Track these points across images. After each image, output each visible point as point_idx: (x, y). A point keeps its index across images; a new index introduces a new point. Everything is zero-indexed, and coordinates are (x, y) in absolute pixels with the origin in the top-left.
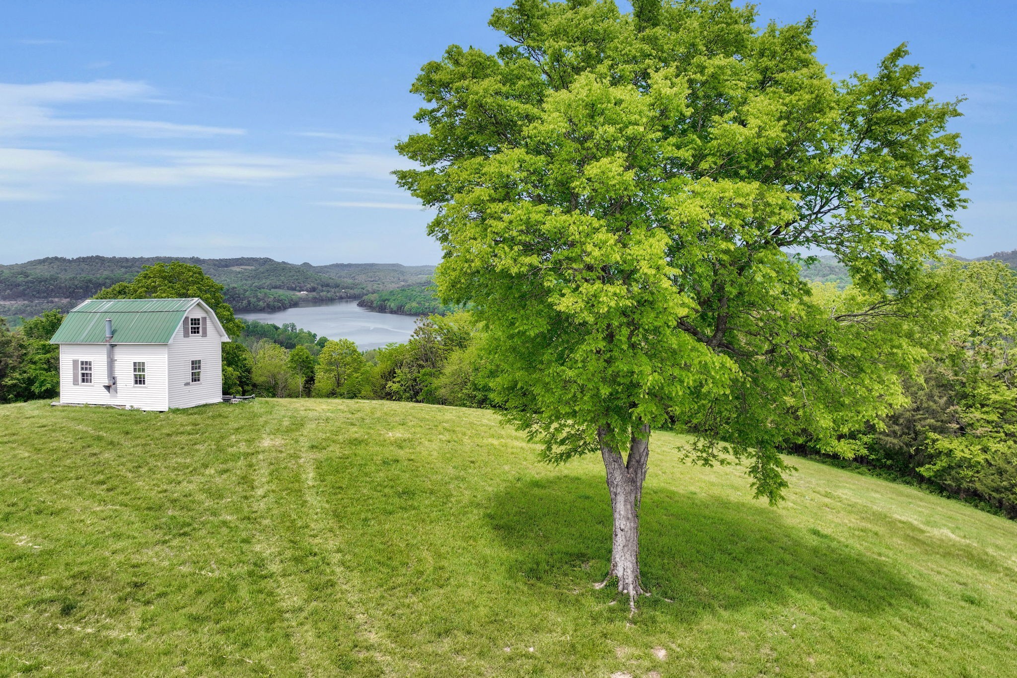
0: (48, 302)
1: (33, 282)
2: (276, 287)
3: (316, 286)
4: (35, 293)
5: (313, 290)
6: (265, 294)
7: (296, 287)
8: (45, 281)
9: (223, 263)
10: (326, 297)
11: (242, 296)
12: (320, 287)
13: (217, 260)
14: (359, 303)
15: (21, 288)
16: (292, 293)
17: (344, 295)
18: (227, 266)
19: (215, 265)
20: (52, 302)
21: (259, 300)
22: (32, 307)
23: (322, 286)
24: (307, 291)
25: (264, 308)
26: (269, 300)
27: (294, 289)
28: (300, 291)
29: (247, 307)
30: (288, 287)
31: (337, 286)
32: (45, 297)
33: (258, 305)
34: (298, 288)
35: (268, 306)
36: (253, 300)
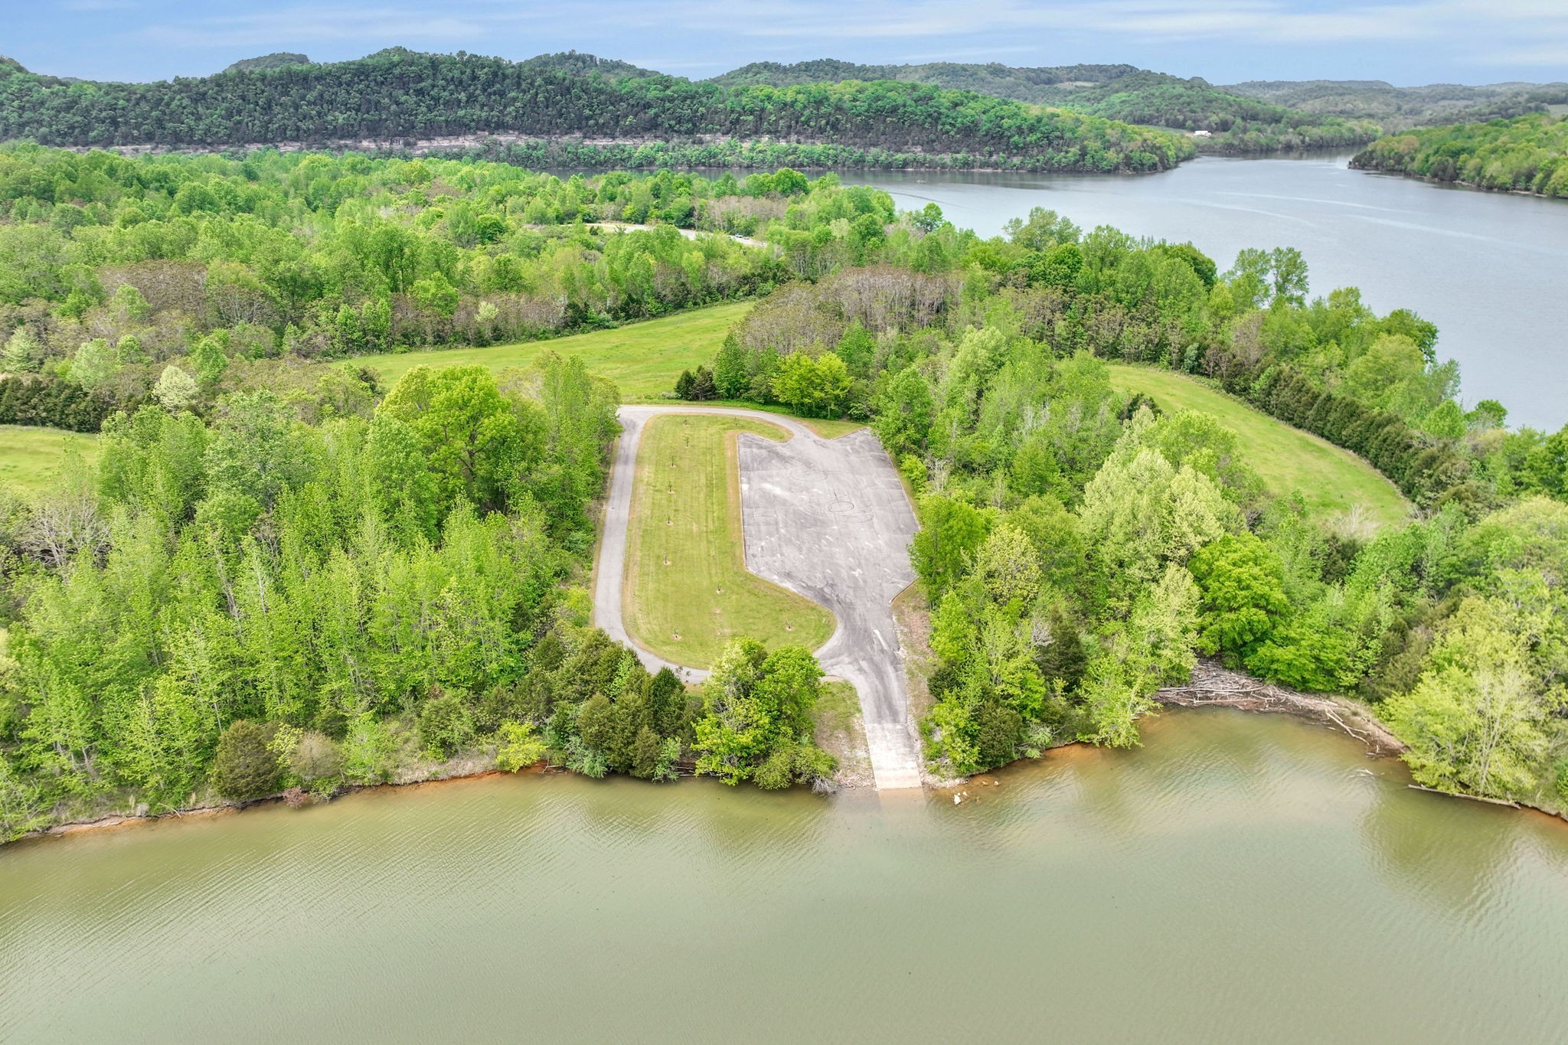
0: (694, 143)
1: (671, 100)
2: (1141, 121)
3: (1230, 117)
4: (673, 122)
5: (1224, 126)
6: (1124, 131)
7: (1185, 120)
8: (693, 98)
9: (1043, 76)
10: (1257, 143)
11: (1068, 135)
12: (1239, 121)
13: (1034, 70)
14: (1356, 160)
15: (652, 112)
16: (1176, 134)
17: (1296, 140)
18: (1049, 82)
19: (1029, 79)
20: (701, 142)
21: (1107, 146)
22: (667, 151)
23: (1243, 119)
24: (1209, 128)
25: (1117, 168)
26: (1132, 146)
27: (1181, 126)
28: (1193, 130)
29: (1077, 161)
30: (1167, 121)
31: (1276, 119)
32: (689, 132)
33: (1103, 159)
34: (1189, 123)
35: (1128, 162)
36: (1093, 145)
